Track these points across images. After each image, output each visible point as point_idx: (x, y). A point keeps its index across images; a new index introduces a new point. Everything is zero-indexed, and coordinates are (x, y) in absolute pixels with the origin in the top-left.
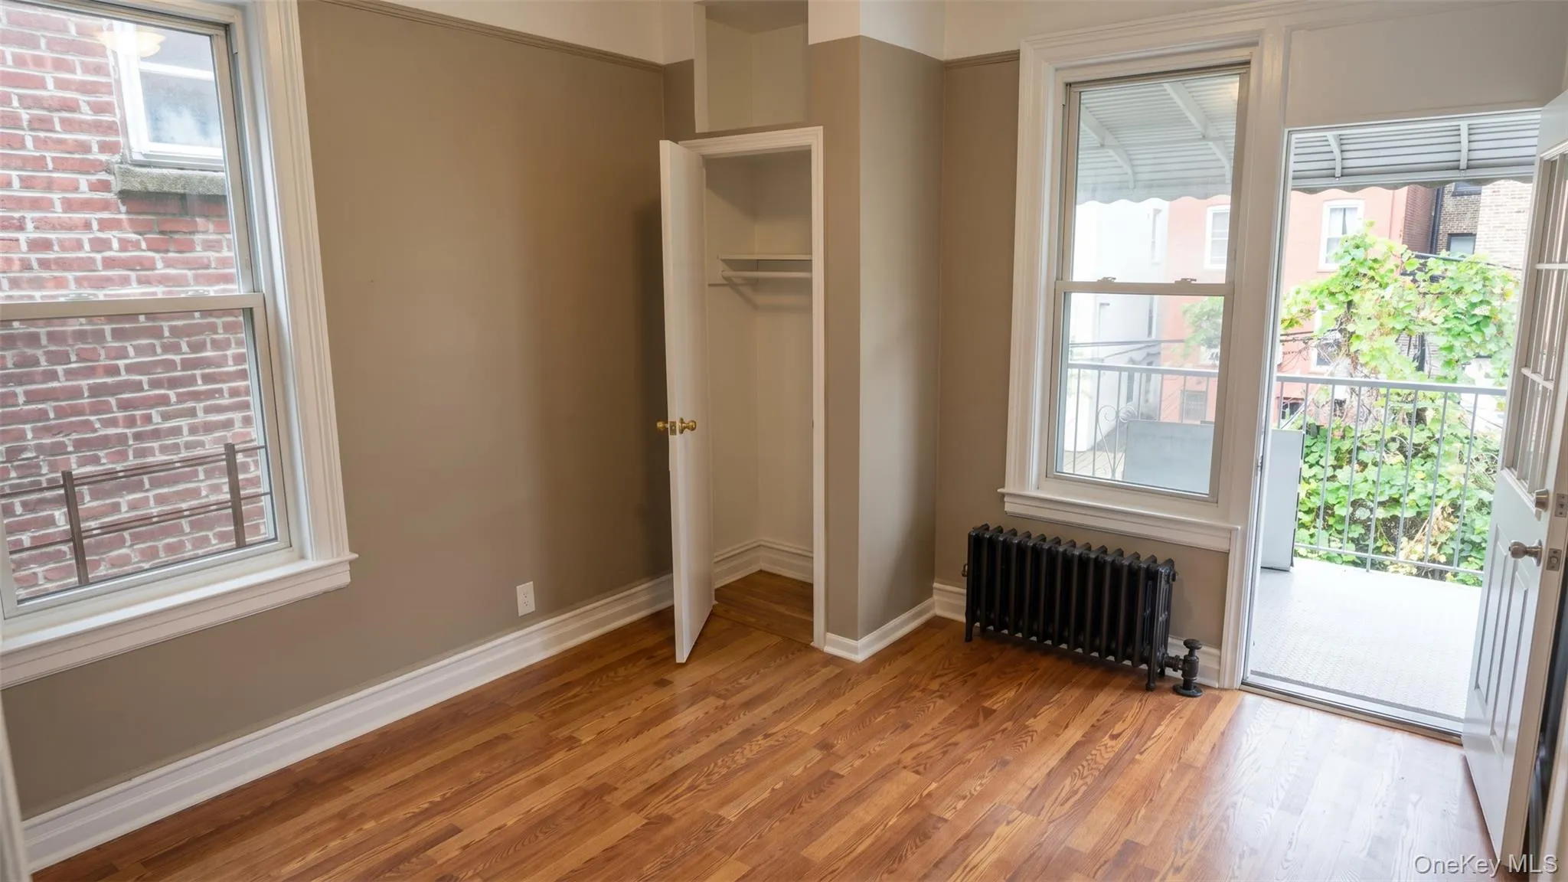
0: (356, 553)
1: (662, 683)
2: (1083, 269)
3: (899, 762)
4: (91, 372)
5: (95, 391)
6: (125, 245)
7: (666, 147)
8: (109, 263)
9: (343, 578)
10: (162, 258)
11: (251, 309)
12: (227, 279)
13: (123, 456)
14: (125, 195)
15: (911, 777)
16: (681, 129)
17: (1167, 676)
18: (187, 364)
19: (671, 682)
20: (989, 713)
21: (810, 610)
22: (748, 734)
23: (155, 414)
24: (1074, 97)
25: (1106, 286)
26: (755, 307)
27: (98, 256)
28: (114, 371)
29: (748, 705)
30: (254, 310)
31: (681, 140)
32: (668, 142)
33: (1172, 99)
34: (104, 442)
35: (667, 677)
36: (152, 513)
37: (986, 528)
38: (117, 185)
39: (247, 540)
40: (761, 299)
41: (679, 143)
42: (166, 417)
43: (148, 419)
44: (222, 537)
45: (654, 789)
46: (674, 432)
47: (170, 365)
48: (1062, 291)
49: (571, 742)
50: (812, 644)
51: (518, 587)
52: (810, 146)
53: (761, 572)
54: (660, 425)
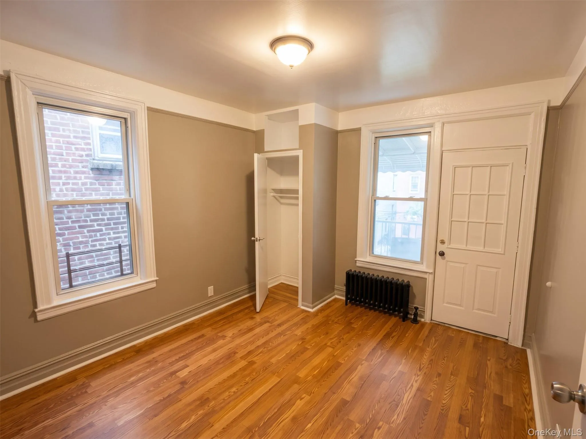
0: (158, 277)
1: (252, 318)
2: (380, 193)
3: (326, 344)
4: (78, 221)
5: (80, 227)
6: (91, 184)
7: (256, 155)
8: (86, 189)
9: (154, 285)
10: (102, 188)
11: (128, 202)
12: (121, 194)
13: (87, 246)
14: (92, 169)
15: (330, 350)
16: (260, 149)
17: (408, 317)
18: (108, 219)
19: (255, 318)
20: (354, 329)
21: (297, 295)
22: (279, 335)
23: (98, 234)
24: (377, 141)
25: (386, 198)
26: (281, 204)
27: (83, 187)
28: (86, 221)
29: (279, 325)
30: (129, 203)
31: (261, 153)
32: (257, 154)
33: (405, 142)
34: (81, 243)
35: (254, 316)
36: (95, 264)
37: (351, 270)
38: (90, 166)
39: (124, 273)
40: (282, 201)
41: (260, 154)
42: (101, 235)
43: (96, 236)
44: (116, 272)
45: (250, 353)
46: (257, 241)
47: (103, 220)
48: (374, 200)
49: (224, 337)
50: (298, 306)
51: (209, 288)
52: (299, 155)
53: (282, 283)
54: (253, 238)
